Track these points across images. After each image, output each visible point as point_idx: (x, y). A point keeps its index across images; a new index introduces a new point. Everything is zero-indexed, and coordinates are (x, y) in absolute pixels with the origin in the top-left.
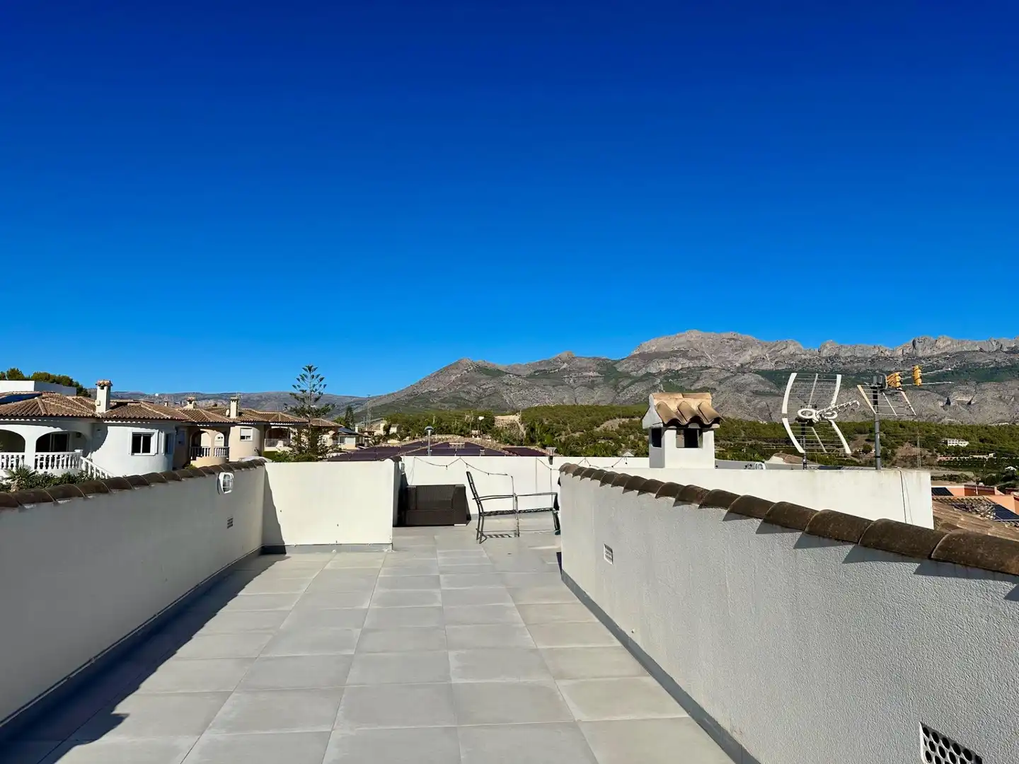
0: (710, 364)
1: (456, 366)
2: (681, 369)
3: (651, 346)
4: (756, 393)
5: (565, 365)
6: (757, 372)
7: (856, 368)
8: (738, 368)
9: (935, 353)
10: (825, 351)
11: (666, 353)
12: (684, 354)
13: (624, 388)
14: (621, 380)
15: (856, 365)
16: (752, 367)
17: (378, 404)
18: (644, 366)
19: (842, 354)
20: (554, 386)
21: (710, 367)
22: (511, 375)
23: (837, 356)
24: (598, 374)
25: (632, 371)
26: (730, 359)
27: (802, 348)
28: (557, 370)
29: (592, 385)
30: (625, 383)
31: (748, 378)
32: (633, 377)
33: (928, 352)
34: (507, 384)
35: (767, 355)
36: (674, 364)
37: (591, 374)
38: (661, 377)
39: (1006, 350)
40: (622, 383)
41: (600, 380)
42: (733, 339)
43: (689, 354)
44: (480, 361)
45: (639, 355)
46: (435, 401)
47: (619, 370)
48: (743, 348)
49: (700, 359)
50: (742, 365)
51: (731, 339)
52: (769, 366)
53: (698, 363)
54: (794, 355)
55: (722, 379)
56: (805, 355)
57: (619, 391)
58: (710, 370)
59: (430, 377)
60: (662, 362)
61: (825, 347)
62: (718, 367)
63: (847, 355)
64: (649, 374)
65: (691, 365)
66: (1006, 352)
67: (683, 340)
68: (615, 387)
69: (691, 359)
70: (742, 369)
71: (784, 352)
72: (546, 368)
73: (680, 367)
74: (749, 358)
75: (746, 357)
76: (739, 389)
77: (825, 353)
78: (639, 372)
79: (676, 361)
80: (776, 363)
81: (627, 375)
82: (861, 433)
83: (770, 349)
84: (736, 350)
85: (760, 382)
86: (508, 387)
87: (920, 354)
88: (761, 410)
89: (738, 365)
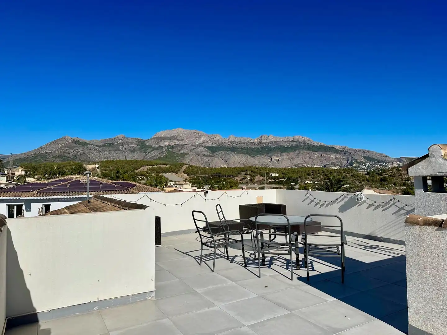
0: (186, 143)
1: (61, 140)
2: (174, 145)
3: (162, 134)
4: (205, 156)
5: (120, 141)
6: (205, 147)
7: (241, 146)
8: (197, 145)
9: (268, 141)
10: (230, 139)
11: (168, 137)
12: (176, 138)
13: (149, 152)
14: (147, 149)
15: (241, 145)
16: (203, 145)
17: (16, 158)
18: (158, 143)
19: (236, 141)
20: (114, 151)
21: (186, 144)
22: (92, 145)
23: (234, 141)
24: (136, 146)
25: (153, 145)
26: (195, 141)
27: (222, 138)
28: (116, 144)
29: (133, 151)
30: (149, 150)
31: (201, 149)
32: (153, 148)
33: (265, 141)
34: (90, 149)
35: (209, 140)
36: (171, 142)
37: (133, 146)
38: (166, 148)
39: (290, 141)
40: (148, 150)
41: (138, 148)
42: (196, 133)
43: (178, 138)
44: (75, 138)
45: (156, 137)
46: (50, 157)
47: (147, 144)
48: (199, 137)
49: (182, 141)
50: (199, 144)
51: (195, 133)
52: (210, 145)
53: (181, 142)
54: (219, 140)
55: (191, 150)
56: (223, 140)
57: (146, 153)
58: (187, 146)
59: (47, 145)
60: (166, 141)
61: (230, 138)
62: (190, 144)
63: (238, 141)
64: (160, 146)
65: (179, 143)
66: (291, 142)
67: (175, 132)
68: (145, 152)
69: (179, 140)
70: (199, 146)
71: (215, 139)
72: (111, 142)
73: (174, 144)
74: (202, 141)
75: (201, 141)
76: (198, 154)
77: (230, 140)
78: (156, 145)
79: (172, 141)
80: (212, 143)
81: (150, 147)
82: (243, 171)
83: (210, 137)
84: (197, 138)
85: (206, 151)
86: (90, 151)
87: (263, 142)
88: (206, 162)
89: (197, 144)
